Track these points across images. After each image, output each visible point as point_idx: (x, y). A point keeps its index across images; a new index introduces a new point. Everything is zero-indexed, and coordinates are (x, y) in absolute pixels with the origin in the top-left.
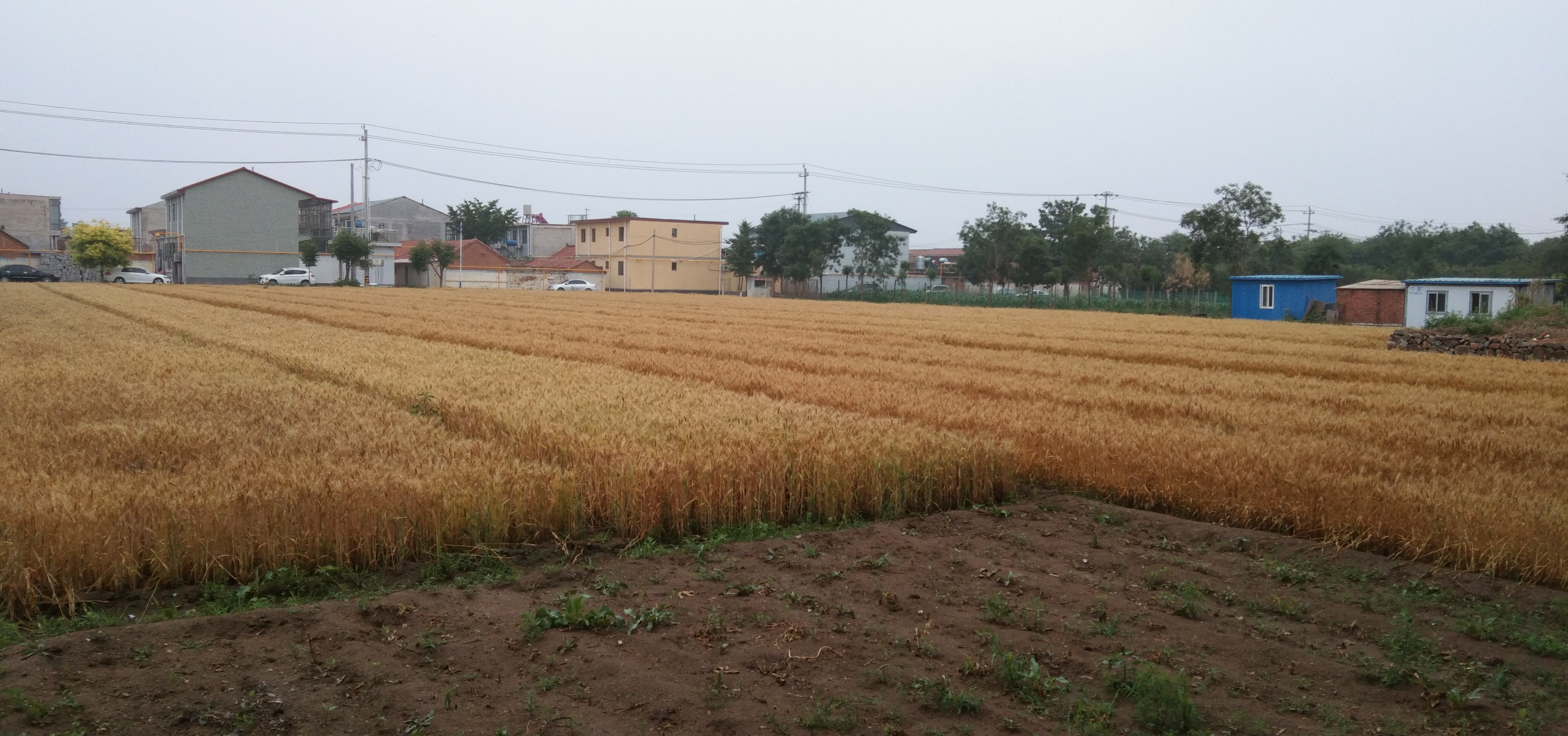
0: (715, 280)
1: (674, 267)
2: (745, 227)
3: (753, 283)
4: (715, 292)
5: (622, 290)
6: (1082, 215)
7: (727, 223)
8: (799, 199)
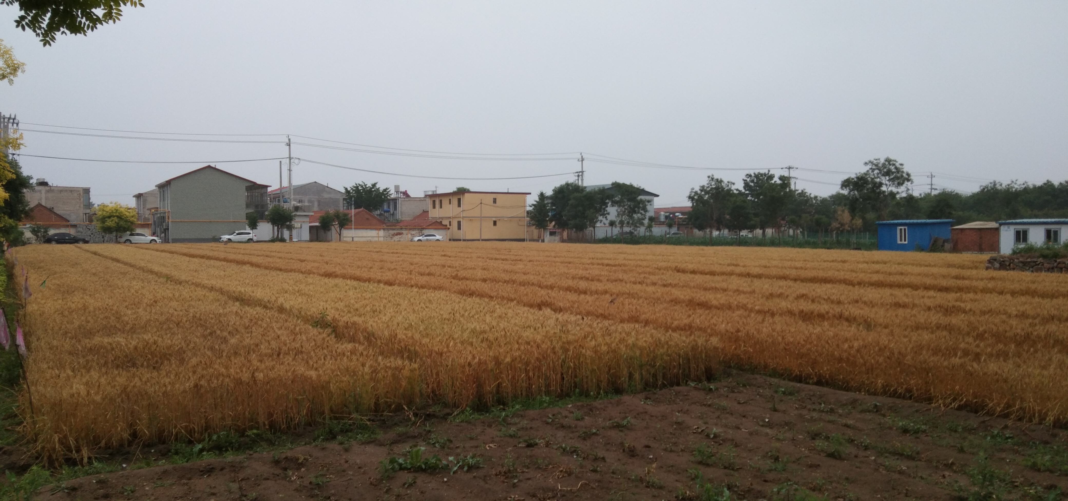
0: (522, 232)
1: (495, 223)
2: (542, 196)
3: (548, 233)
4: (523, 240)
5: (460, 240)
6: (773, 182)
7: (530, 194)
8: (578, 176)
